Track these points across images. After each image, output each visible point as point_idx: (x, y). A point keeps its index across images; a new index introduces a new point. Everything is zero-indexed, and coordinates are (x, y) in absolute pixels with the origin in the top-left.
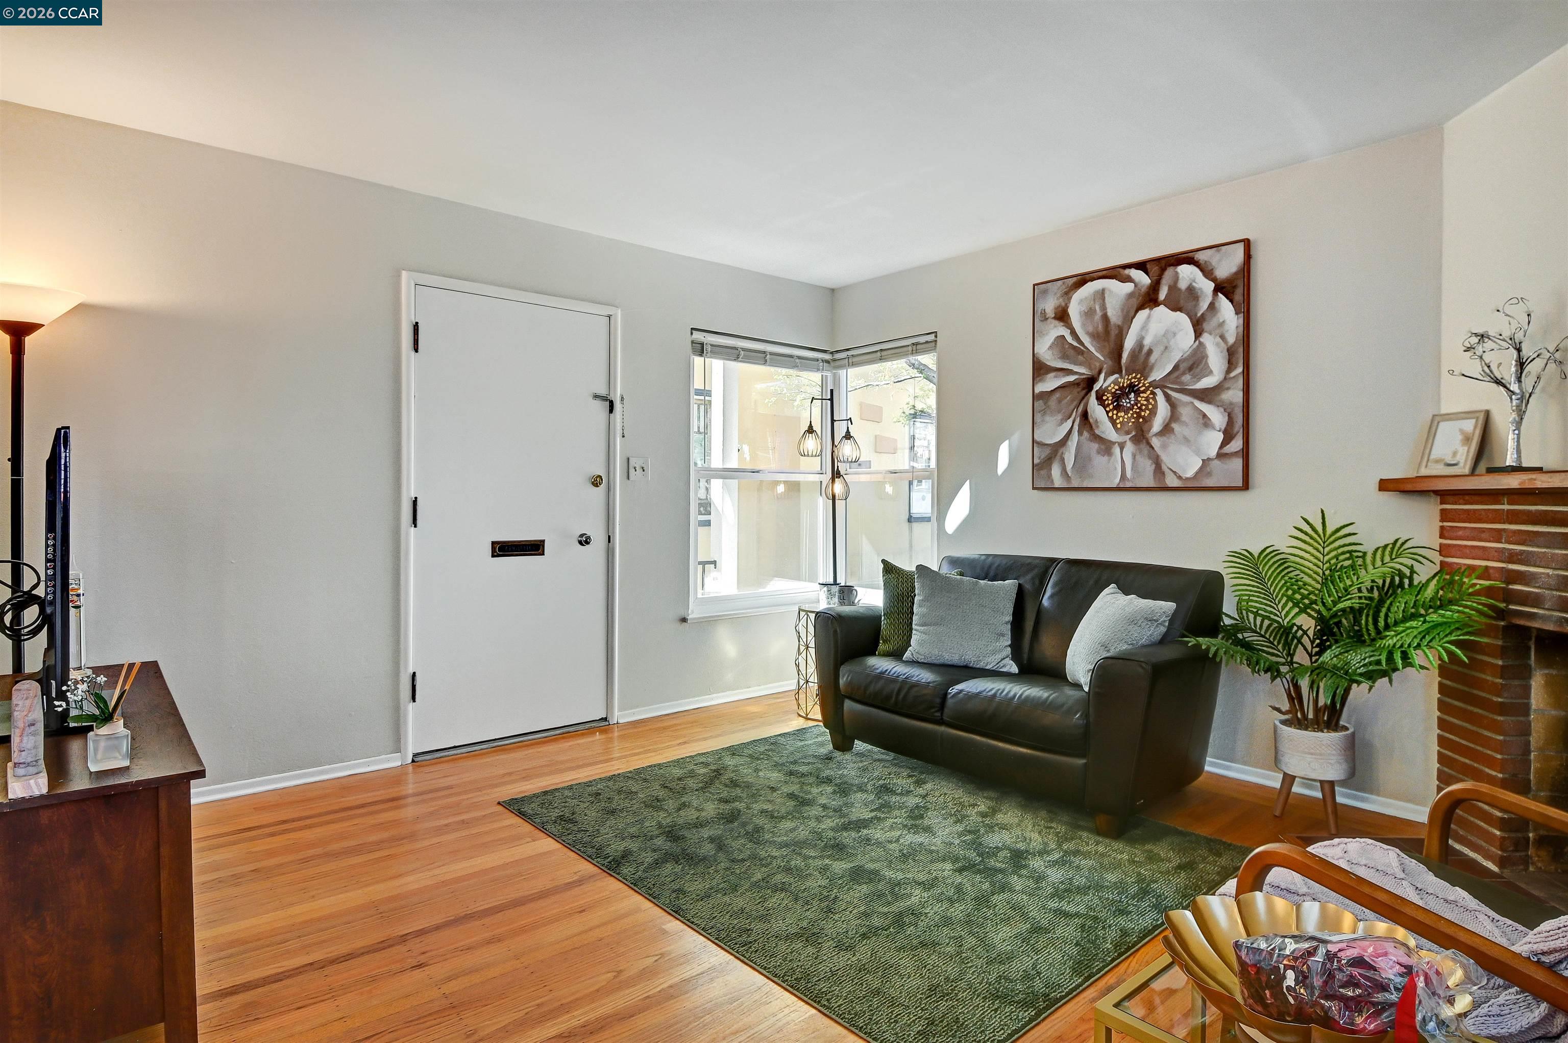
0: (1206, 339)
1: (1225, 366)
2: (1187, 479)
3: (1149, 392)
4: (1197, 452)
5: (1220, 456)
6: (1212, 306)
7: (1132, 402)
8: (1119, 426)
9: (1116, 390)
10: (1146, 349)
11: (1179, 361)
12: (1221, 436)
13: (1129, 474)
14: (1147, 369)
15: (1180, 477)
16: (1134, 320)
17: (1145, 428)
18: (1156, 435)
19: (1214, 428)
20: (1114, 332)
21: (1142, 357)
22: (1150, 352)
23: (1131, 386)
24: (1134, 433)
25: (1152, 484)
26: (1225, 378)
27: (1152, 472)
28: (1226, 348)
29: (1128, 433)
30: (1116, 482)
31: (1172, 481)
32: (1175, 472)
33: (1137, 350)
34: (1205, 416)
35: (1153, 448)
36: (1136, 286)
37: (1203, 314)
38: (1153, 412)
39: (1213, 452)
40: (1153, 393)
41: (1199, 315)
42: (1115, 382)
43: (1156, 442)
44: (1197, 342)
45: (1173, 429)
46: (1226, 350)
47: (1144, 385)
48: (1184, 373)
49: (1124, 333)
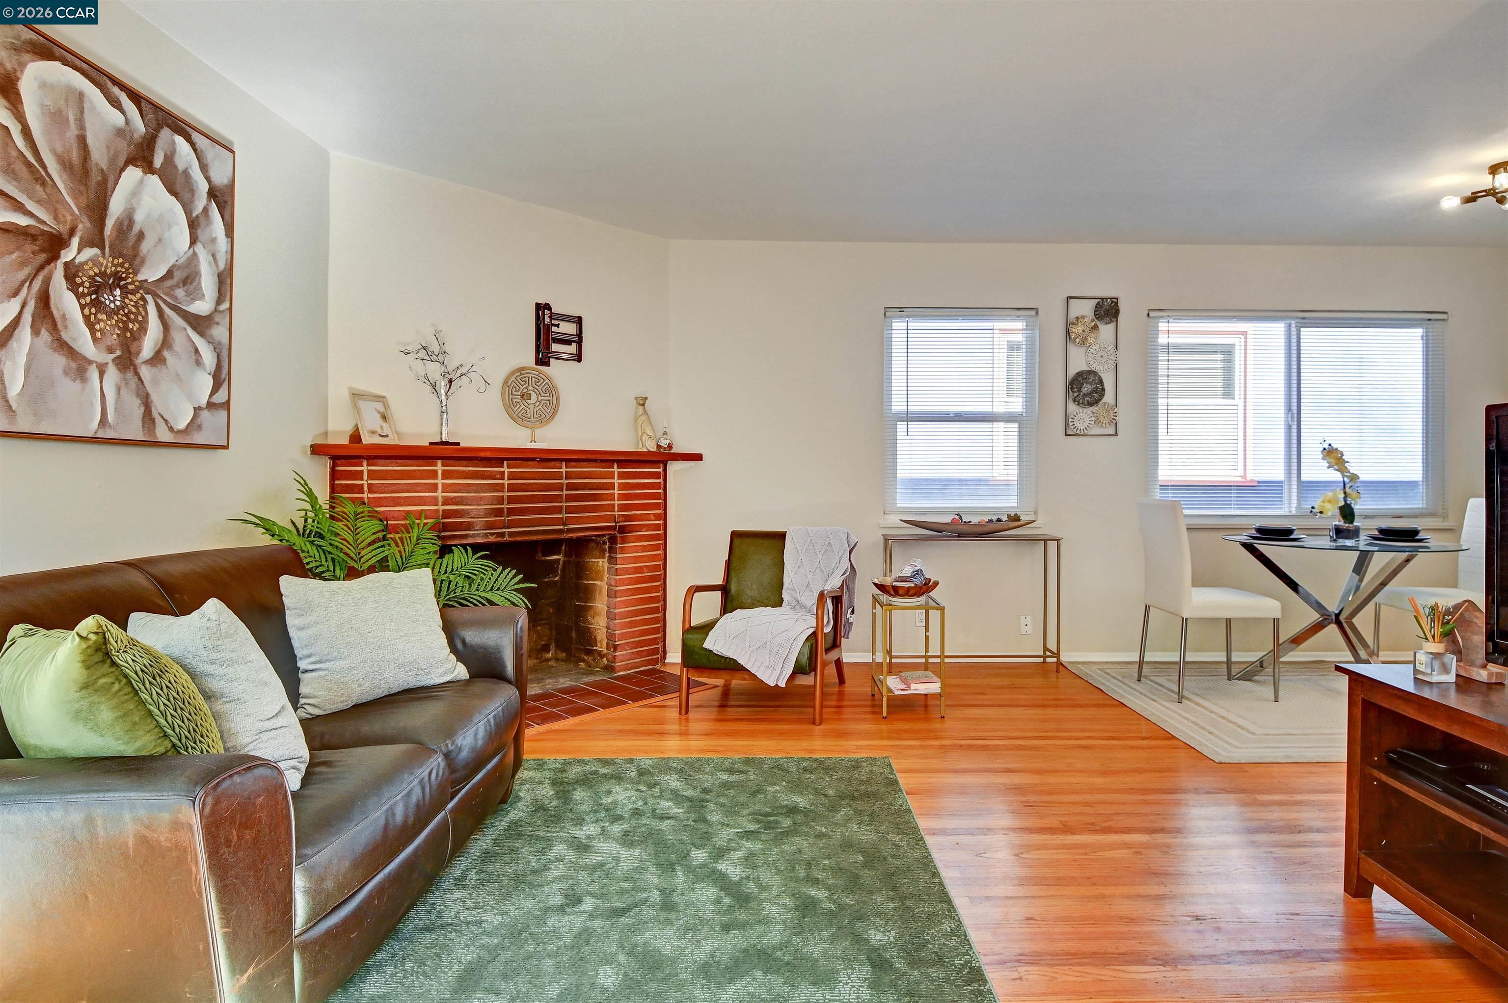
0: (199, 248)
1: (215, 295)
2: (179, 432)
3: (138, 296)
4: (190, 396)
5: (211, 405)
6: (206, 210)
7: (118, 303)
8: (99, 334)
9: (96, 275)
10: (136, 229)
11: (173, 266)
12: (209, 382)
13: (111, 417)
14: (136, 262)
15: (171, 429)
16: (124, 175)
17: (133, 348)
18: (146, 362)
19: (205, 370)
20: (95, 177)
21: (132, 238)
22: (141, 236)
23: (118, 279)
24: (118, 353)
25: (141, 437)
26: (216, 310)
27: (141, 416)
28: (217, 272)
29: (110, 350)
30: (91, 428)
31: (163, 435)
32: (166, 421)
33: (126, 223)
34: (197, 351)
35: (142, 382)
36: (127, 122)
37: (197, 216)
38: (143, 328)
39: (203, 402)
40: (143, 299)
41: (194, 215)
42: (94, 260)
43: (145, 372)
44: (192, 249)
45: (165, 360)
46: (216, 275)
47: (133, 282)
48: (177, 286)
49: (110, 185)
